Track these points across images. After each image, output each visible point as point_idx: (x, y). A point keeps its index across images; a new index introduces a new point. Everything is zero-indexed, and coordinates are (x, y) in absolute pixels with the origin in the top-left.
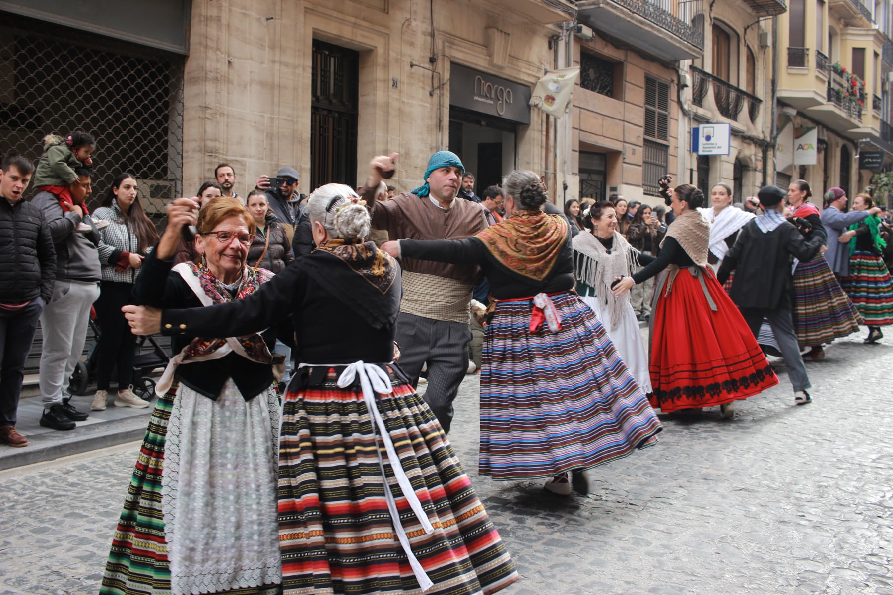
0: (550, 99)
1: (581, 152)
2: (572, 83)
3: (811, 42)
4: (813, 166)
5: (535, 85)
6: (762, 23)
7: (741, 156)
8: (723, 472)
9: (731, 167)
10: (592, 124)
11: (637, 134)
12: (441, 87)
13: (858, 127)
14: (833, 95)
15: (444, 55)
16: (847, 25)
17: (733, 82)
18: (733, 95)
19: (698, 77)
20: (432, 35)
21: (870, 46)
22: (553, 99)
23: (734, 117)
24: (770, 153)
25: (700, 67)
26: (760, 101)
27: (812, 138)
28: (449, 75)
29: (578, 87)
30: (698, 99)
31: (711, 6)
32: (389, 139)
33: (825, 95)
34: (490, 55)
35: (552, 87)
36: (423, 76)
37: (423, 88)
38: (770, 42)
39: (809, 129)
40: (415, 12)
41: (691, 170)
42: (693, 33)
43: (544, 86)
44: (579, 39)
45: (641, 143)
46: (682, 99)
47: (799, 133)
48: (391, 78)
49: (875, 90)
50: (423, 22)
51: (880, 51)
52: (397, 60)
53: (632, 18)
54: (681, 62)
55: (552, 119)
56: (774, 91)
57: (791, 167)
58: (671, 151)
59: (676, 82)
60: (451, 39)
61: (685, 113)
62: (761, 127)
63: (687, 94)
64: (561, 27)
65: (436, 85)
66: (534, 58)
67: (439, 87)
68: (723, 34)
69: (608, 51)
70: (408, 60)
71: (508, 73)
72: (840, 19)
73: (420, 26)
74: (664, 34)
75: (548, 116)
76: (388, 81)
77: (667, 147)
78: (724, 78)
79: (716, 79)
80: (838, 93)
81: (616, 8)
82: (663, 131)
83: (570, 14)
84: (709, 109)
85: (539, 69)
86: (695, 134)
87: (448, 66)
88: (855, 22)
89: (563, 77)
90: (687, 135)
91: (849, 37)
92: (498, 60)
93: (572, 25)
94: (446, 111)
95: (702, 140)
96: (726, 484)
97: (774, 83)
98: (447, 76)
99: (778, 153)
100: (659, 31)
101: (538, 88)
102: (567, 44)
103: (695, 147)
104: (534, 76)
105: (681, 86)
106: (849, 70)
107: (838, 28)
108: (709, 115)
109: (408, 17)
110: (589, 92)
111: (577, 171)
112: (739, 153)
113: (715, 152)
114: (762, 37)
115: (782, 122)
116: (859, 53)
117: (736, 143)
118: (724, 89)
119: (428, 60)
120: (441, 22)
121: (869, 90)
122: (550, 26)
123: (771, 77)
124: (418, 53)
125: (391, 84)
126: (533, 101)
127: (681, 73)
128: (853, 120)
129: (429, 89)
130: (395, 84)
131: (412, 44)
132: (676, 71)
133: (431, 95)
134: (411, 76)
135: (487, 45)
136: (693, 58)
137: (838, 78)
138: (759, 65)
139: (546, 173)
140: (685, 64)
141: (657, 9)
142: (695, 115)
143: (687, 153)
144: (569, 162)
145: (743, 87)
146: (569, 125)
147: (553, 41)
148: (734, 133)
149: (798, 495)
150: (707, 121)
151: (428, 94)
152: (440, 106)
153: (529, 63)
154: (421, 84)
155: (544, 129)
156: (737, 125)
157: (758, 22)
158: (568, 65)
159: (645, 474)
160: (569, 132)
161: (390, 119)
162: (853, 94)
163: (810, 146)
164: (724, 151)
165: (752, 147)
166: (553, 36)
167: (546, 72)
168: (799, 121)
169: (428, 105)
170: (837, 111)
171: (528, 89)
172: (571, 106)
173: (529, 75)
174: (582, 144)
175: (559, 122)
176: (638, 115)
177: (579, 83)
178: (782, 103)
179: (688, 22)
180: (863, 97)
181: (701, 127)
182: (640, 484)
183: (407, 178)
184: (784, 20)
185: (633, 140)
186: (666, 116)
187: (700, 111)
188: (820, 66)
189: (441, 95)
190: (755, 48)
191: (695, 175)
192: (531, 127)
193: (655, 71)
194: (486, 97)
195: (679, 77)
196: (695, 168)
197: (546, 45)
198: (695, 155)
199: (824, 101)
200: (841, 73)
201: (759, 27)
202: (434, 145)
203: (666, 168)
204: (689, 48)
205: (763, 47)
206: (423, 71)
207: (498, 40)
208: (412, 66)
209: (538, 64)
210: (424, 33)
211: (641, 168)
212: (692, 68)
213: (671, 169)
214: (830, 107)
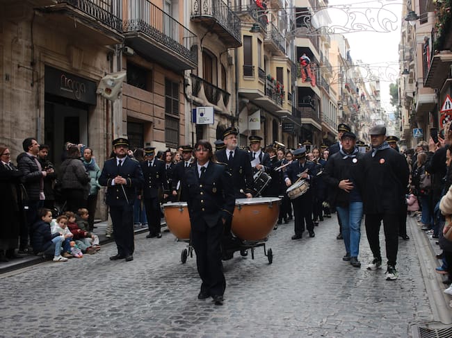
0: (108, 90)
1: (128, 123)
2: (121, 81)
3: (255, 63)
4: (259, 130)
5: (100, 81)
6: (229, 52)
7: (220, 125)
8: (225, 316)
9: (215, 131)
10: (134, 105)
11: (161, 112)
12: (38, 81)
13: (281, 110)
14: (268, 92)
15: (40, 61)
16: (273, 55)
17: (214, 83)
18: (214, 91)
19: (195, 80)
20: (32, 48)
21: (285, 67)
22: (111, 91)
23: (216, 104)
24: (236, 124)
25: (196, 75)
26: (230, 94)
27: (257, 115)
28: (44, 74)
29: (126, 84)
30: (195, 93)
31: (201, 41)
32: (4, 112)
33: (263, 92)
34: (71, 62)
35: (110, 83)
36: (27, 73)
37: (27, 81)
38: (234, 63)
39: (256, 111)
40: (21, 33)
41: (193, 133)
42: (191, 55)
43: (105, 82)
44: (126, 55)
45: (164, 117)
46: (187, 92)
47: (251, 112)
48: (4, 73)
49: (289, 90)
50: (26, 40)
51: (290, 70)
52: (8, 63)
53: (158, 44)
54: (186, 71)
55: (110, 102)
56: (236, 89)
57: (247, 131)
58: (181, 122)
59: (183, 82)
60: (44, 51)
61: (188, 100)
62: (230, 109)
63: (189, 89)
64: (115, 48)
65: (35, 79)
66: (98, 66)
67: (37, 81)
68: (208, 57)
69: (143, 63)
70: (16, 63)
71: (82, 73)
72: (269, 52)
73: (24, 42)
74: (176, 54)
75: (107, 101)
76: (3, 75)
77: (179, 119)
78: (209, 81)
79: (205, 82)
80: (270, 91)
81: (147, 38)
82: (177, 111)
83: (119, 40)
84: (202, 99)
85: (102, 72)
86: (194, 112)
87: (43, 68)
88: (276, 53)
89: (116, 77)
90: (190, 113)
91: (274, 62)
92: (76, 66)
93: (121, 47)
94: (42, 96)
95: (198, 116)
96: (228, 324)
97: (236, 85)
98: (42, 74)
99: (240, 124)
100: (172, 52)
101: (101, 83)
102: (118, 58)
103: (194, 119)
104: (99, 76)
105: (186, 85)
106: (275, 79)
107: (269, 56)
108: (202, 102)
109: (16, 36)
110: (132, 87)
111: (126, 134)
112: (219, 123)
113: (206, 122)
114: (230, 59)
115: (241, 106)
116: (280, 70)
117: (217, 118)
118: (209, 87)
119: (30, 64)
120: (39, 40)
121: (286, 90)
122: (108, 47)
123: (235, 81)
124: (23, 59)
125: (5, 78)
126: (99, 91)
127: (186, 78)
128: (278, 106)
129: (30, 82)
130: (7, 78)
131: (19, 53)
132: (183, 76)
133: (32, 85)
134: (18, 73)
135: (68, 56)
136: (192, 69)
137: (270, 83)
138: (229, 75)
139: (107, 135)
140: (188, 72)
141: (171, 40)
142: (194, 101)
143: (190, 123)
144: (121, 129)
145: (220, 86)
146: (121, 106)
147: (110, 56)
148: (216, 112)
149: (273, 327)
150: (201, 105)
151: (30, 85)
152: (38, 92)
153: (95, 68)
154: (25, 79)
155: (105, 108)
156: (217, 108)
157: (227, 51)
158: (119, 70)
159: (176, 322)
160: (121, 110)
161: (4, 100)
162: (278, 92)
163: (257, 120)
164: (211, 122)
165: (226, 120)
166: (110, 53)
167: (106, 75)
168: (250, 106)
169: (30, 92)
170: (270, 101)
171: (95, 84)
172: (121, 94)
173: (96, 75)
174: (128, 117)
175: (114, 104)
176: (161, 101)
177: (126, 81)
178: (241, 96)
179: (189, 48)
180: (283, 94)
181: (198, 108)
182: (174, 329)
183: (17, 137)
184: (241, 50)
185: (159, 116)
186: (178, 102)
187: (197, 99)
188: (260, 76)
189: (39, 86)
190: (226, 65)
191: (195, 135)
192: (97, 106)
193: (171, 76)
194: (68, 88)
195: (184, 79)
196: (195, 131)
197: (105, 58)
198: (194, 124)
199: (263, 95)
200: (271, 80)
201: (227, 54)
202: (34, 117)
203: (178, 132)
204: (190, 63)
205: (230, 64)
206: (26, 70)
207: (75, 54)
208: (19, 67)
209: (101, 69)
210: (27, 47)
211: (163, 132)
212: (192, 75)
213: (181, 132)
214: (266, 98)
